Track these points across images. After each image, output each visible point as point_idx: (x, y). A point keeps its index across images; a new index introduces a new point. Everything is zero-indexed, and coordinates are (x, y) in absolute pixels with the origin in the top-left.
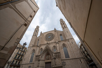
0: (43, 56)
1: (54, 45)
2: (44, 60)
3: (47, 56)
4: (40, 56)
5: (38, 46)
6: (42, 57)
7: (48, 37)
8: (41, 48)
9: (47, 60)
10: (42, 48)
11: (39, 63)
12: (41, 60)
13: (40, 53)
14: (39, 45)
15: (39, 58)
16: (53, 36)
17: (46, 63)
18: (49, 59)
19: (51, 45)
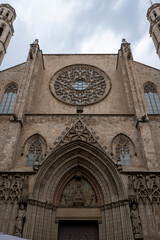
0: (46, 177)
1: (119, 129)
2: (53, 207)
3: (74, 185)
4: (32, 180)
5: (15, 120)
6: (40, 185)
7: (75, 86)
8: (30, 132)
9: (74, 205)
10: (37, 136)
11: (24, 219)
12: (34, 202)
13: (24, 159)
14: (20, 116)
15: (27, 187)
16: (103, 84)
17: (63, 224)
18: (82, 205)
19: (100, 126)
